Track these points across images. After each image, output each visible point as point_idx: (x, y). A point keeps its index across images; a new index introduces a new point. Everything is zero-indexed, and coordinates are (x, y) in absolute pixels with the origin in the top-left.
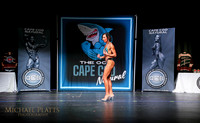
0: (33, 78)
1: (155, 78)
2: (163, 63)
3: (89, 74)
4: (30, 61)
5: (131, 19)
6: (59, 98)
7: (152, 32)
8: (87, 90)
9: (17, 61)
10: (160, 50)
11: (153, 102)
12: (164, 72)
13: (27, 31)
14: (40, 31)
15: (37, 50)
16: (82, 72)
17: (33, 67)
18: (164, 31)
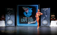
0: (10, 22)
1: (45, 22)
2: (47, 18)
3: (26, 21)
4: (9, 17)
5: (38, 5)
6: (17, 28)
7: (43, 9)
8: (25, 26)
9: (5, 18)
10: (46, 14)
11: (44, 29)
12: (47, 21)
13: (8, 9)
14: (12, 9)
15: (11, 14)
16: (24, 21)
17: (10, 19)
18: (47, 9)
